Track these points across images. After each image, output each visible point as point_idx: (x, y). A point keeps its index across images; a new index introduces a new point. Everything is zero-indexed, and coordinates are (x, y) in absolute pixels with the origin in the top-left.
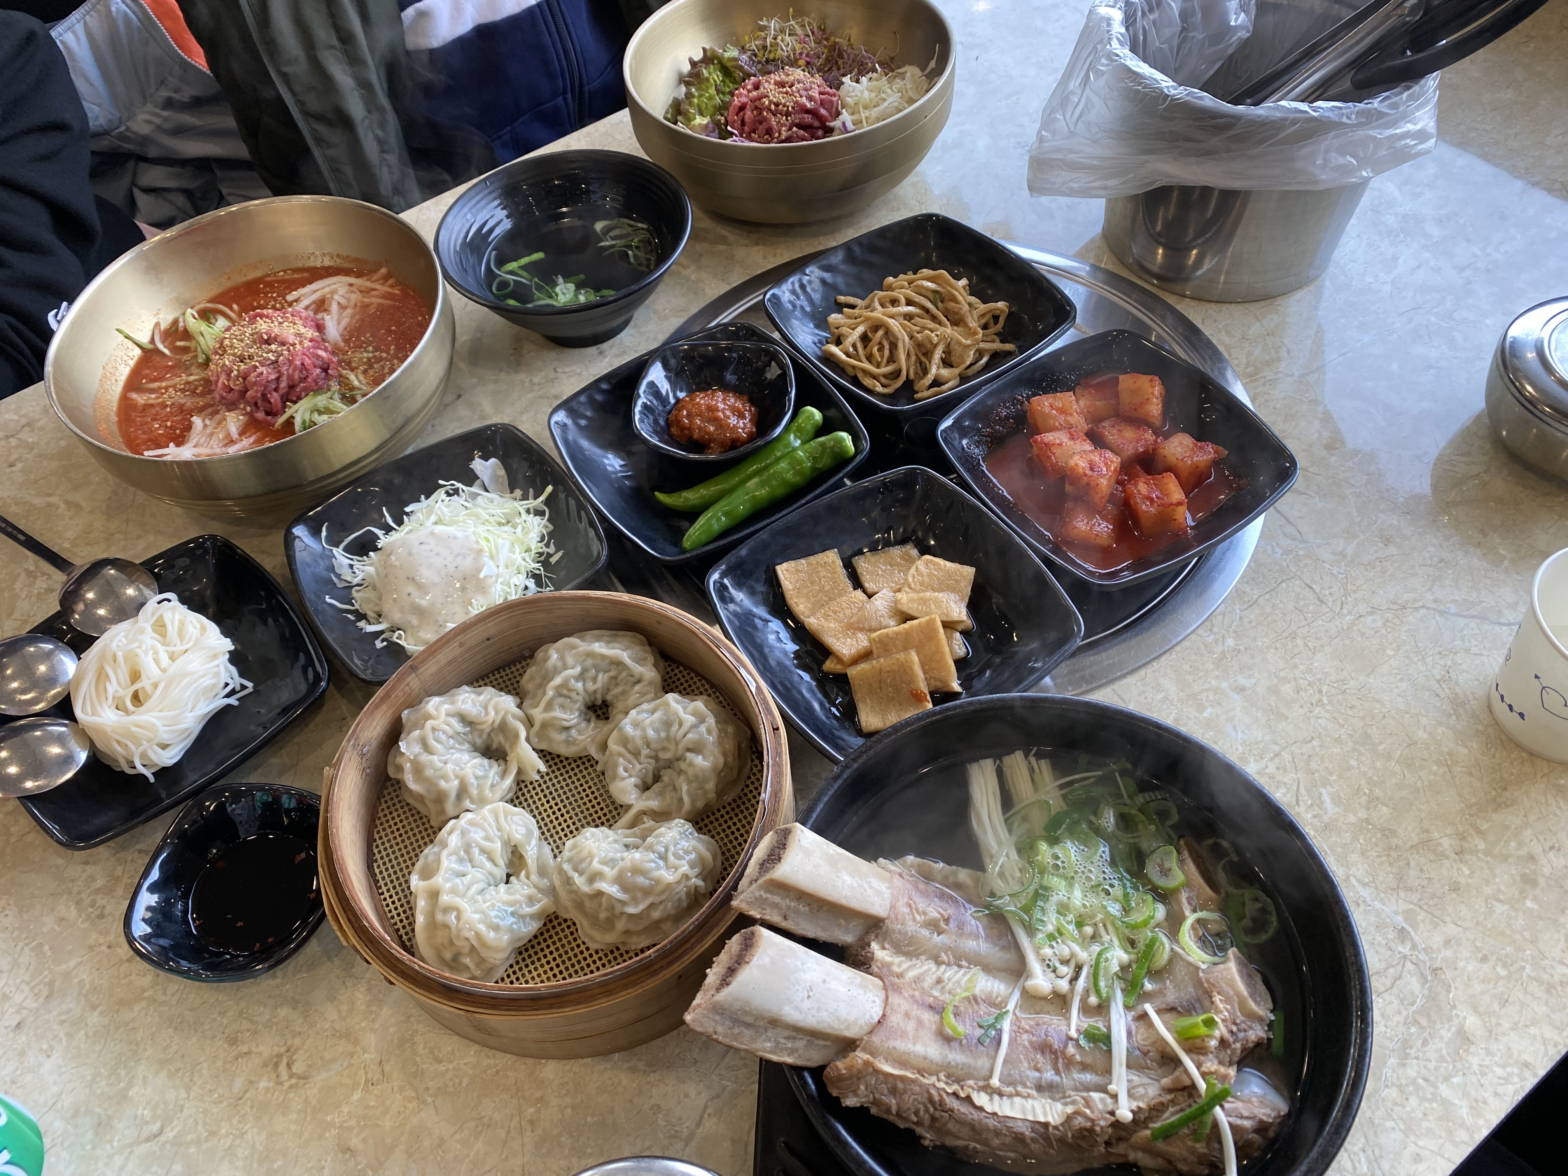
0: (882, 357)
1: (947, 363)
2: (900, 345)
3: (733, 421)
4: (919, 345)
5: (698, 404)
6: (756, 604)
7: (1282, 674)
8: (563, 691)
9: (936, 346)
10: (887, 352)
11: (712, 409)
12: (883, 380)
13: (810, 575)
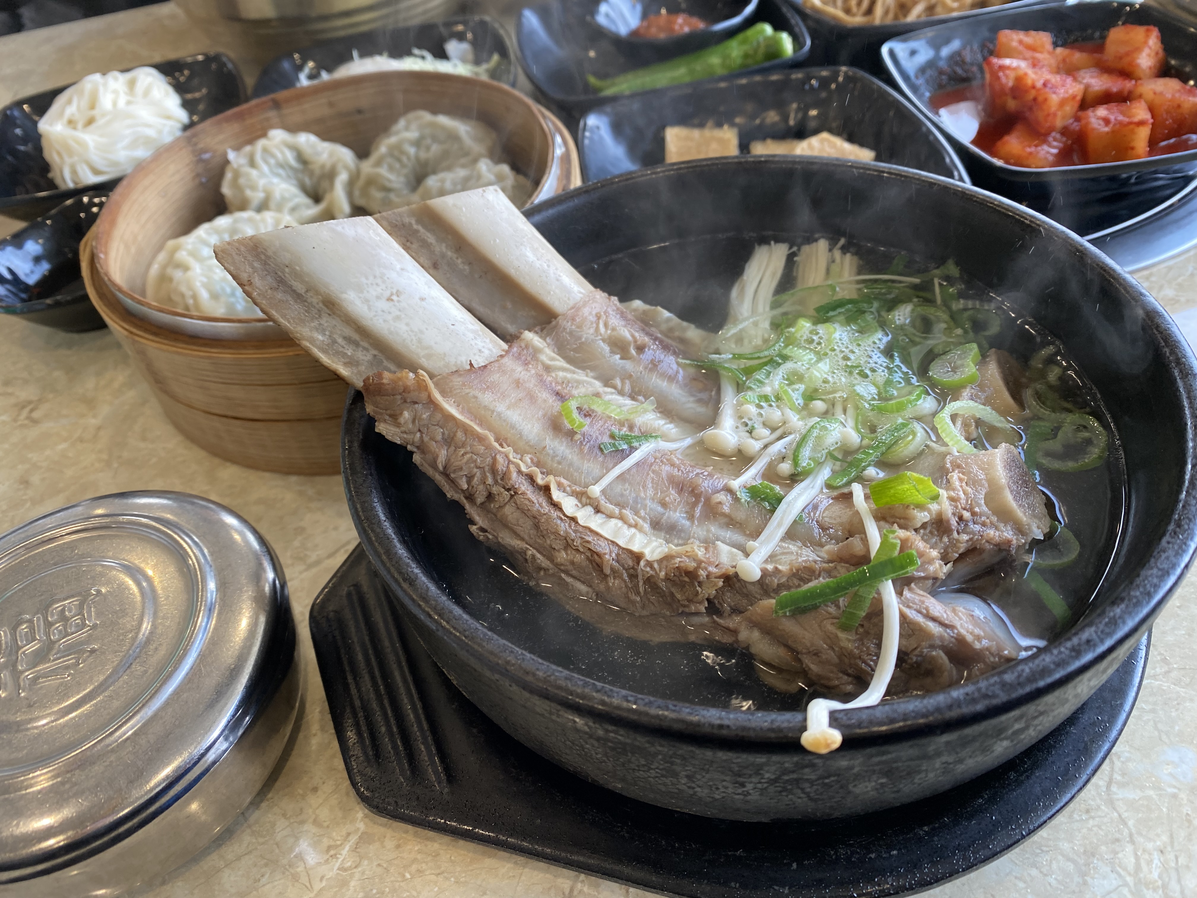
8: (396, 153)
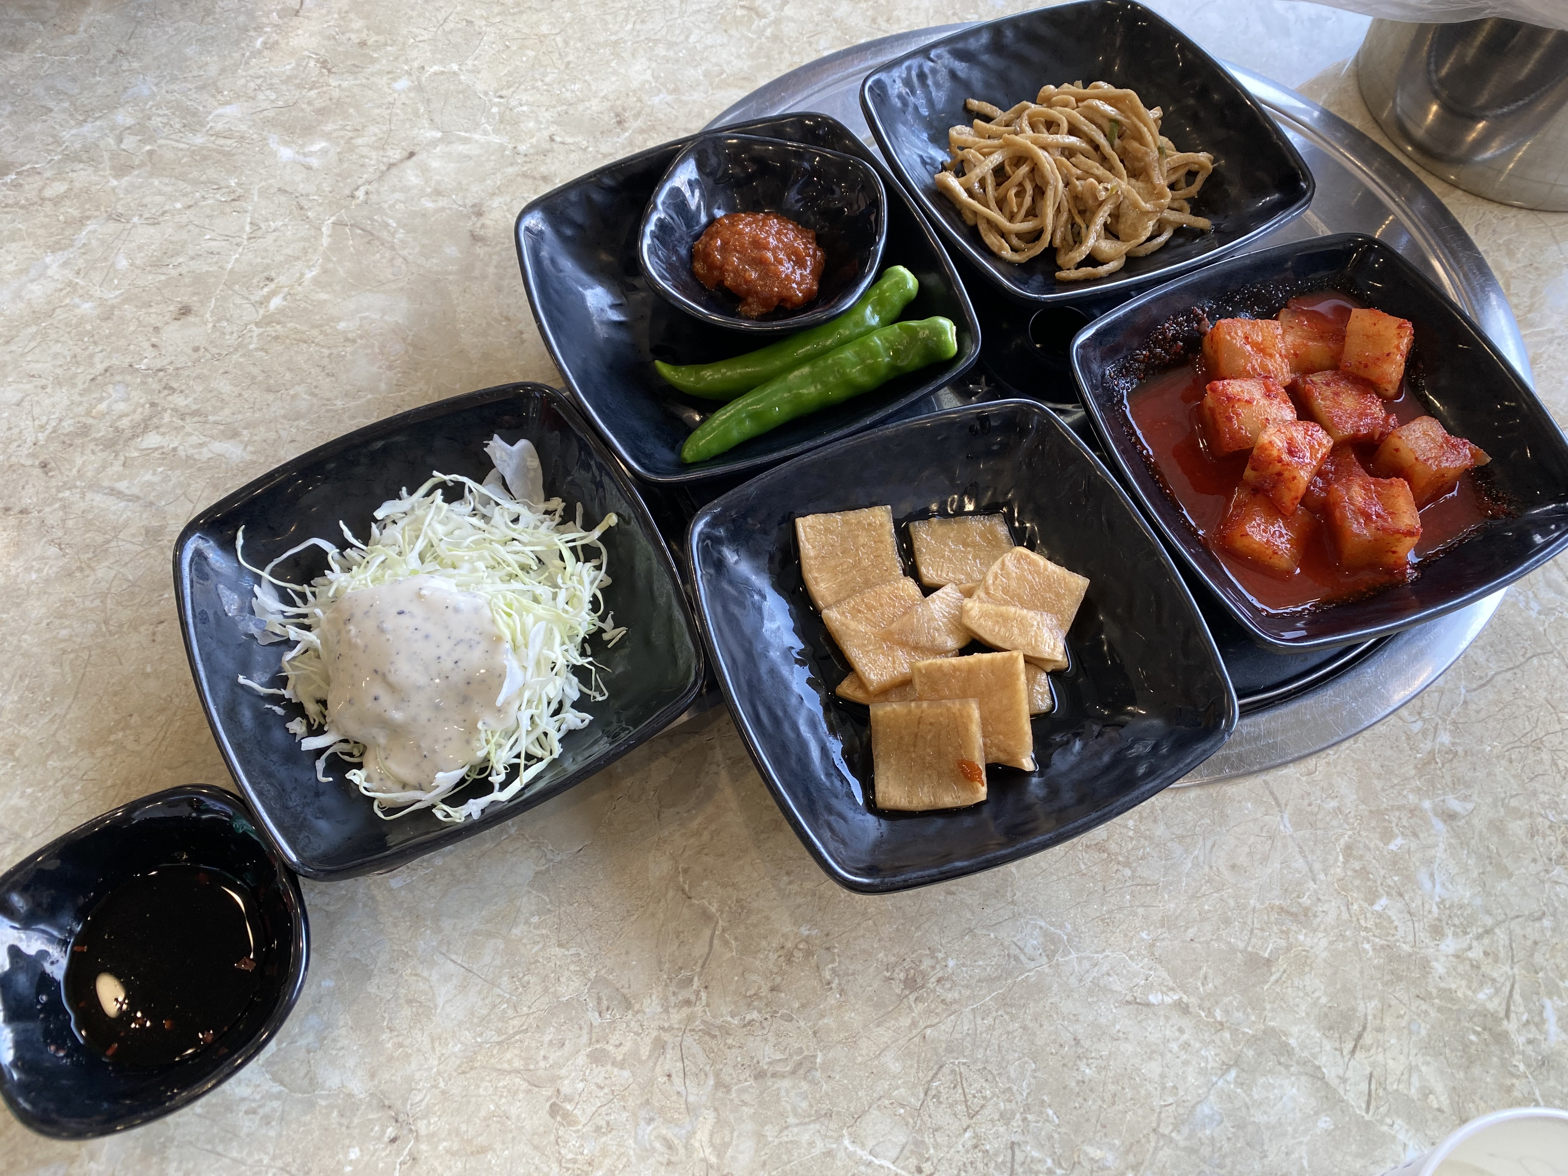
0: (1020, 206)
1: (1111, 232)
2: (1050, 193)
3: (786, 268)
4: (1076, 198)
5: (740, 233)
6: (758, 571)
7: (1514, 803)
9: (1101, 204)
10: (1028, 200)
11: (759, 245)
12: (1015, 241)
13: (844, 539)
